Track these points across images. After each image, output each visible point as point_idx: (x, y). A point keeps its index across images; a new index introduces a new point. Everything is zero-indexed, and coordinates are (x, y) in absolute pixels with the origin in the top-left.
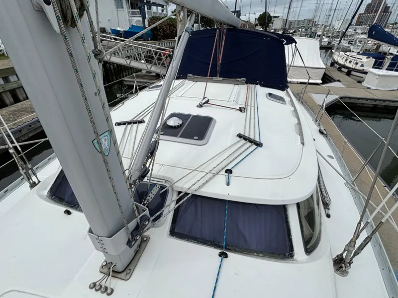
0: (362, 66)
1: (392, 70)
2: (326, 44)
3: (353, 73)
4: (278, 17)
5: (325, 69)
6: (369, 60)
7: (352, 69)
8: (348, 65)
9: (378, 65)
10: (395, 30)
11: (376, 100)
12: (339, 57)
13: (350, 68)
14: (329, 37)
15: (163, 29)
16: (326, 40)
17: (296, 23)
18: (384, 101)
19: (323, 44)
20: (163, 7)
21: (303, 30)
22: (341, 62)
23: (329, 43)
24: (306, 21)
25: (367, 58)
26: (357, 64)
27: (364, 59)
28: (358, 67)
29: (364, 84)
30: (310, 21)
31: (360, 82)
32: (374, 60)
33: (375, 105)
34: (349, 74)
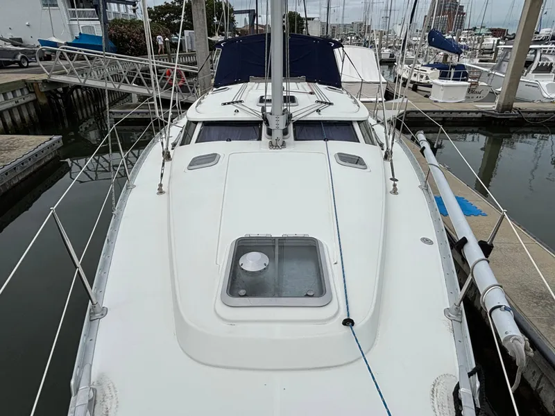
0: (427, 78)
1: (458, 80)
2: (388, 57)
3: (419, 88)
4: (313, 19)
5: (387, 83)
6: (433, 71)
7: (418, 82)
8: (413, 79)
9: (444, 76)
10: (473, 38)
11: (443, 112)
12: (403, 71)
13: (415, 82)
14: (390, 47)
15: (135, 40)
16: (386, 53)
17: (342, 28)
18: (451, 112)
19: (383, 57)
20: (135, 5)
21: (353, 38)
22: (405, 75)
23: (392, 56)
24: (355, 26)
25: (432, 69)
26: (422, 77)
27: (429, 70)
28: (423, 81)
29: (431, 98)
30: (361, 24)
31: (427, 96)
32: (439, 71)
33: (444, 118)
34: (415, 89)
